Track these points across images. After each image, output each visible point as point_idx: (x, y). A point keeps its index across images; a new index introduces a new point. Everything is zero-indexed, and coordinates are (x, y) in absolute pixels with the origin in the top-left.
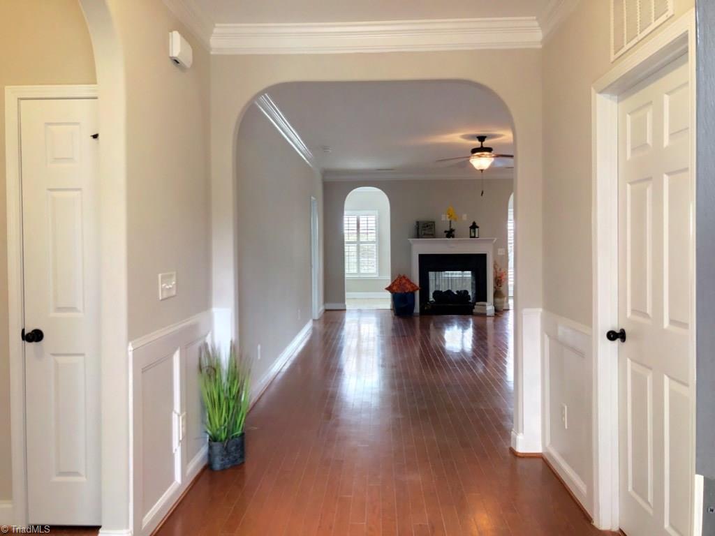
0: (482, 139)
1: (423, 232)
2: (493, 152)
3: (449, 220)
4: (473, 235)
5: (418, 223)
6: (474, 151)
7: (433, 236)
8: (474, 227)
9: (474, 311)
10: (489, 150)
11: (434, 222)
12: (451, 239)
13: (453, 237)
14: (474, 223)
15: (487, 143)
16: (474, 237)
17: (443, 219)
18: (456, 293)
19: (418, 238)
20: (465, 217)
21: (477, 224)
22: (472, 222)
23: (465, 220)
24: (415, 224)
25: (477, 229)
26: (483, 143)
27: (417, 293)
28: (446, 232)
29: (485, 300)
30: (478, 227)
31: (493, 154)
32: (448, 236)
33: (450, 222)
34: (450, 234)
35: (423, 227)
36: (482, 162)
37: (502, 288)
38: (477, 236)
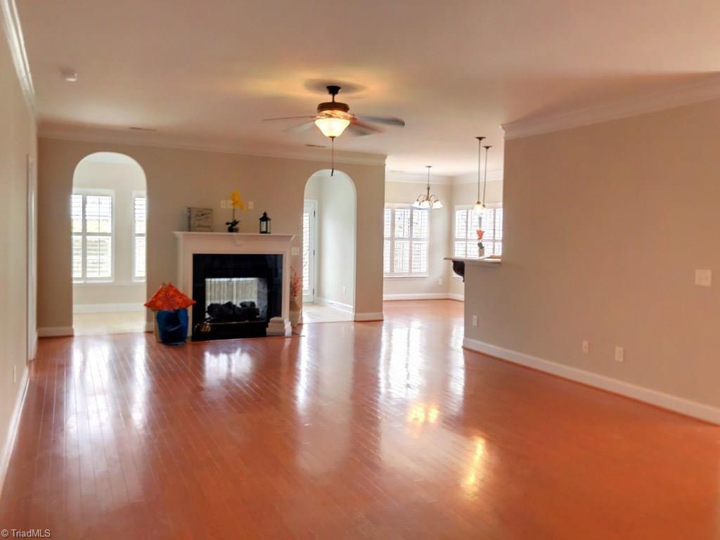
0: (334, 90)
1: (197, 223)
2: (349, 112)
3: (232, 208)
4: (264, 229)
5: (190, 209)
6: (323, 107)
7: (209, 228)
8: (265, 218)
9: (268, 330)
10: (344, 108)
11: (211, 210)
12: (234, 234)
13: (236, 230)
14: (265, 214)
15: (339, 98)
16: (266, 232)
17: (223, 206)
18: (238, 306)
19: (190, 231)
20: (251, 205)
21: (268, 216)
22: (263, 212)
23: (252, 209)
24: (186, 211)
25: (268, 222)
26: (336, 96)
27: (190, 310)
28: (227, 224)
29: (279, 314)
30: (269, 220)
31: (348, 114)
32: (231, 230)
33: (234, 210)
34: (233, 227)
35: (197, 215)
36: (333, 126)
37: (296, 298)
38: (268, 231)
